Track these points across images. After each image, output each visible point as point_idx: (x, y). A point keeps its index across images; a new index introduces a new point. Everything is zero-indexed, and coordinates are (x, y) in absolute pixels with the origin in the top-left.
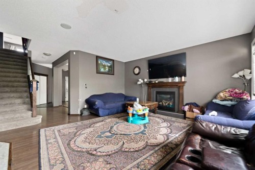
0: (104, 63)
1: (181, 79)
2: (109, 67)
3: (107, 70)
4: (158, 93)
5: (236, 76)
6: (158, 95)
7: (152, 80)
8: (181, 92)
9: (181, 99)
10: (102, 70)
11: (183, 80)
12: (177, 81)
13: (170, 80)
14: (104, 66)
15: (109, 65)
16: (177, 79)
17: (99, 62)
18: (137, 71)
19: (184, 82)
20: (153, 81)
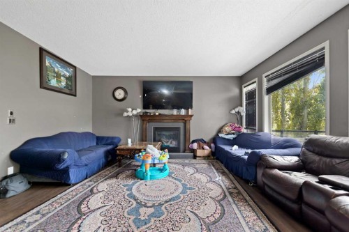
0: (58, 68)
1: (188, 112)
2: (67, 79)
3: (63, 84)
4: (156, 129)
5: (233, 112)
6: (157, 133)
7: (148, 111)
8: (187, 126)
9: (187, 135)
10: (53, 83)
11: (190, 114)
12: (183, 114)
13: (175, 112)
14: (58, 76)
15: (68, 74)
16: (183, 112)
17: (47, 64)
18: (120, 94)
19: (192, 116)
20: (151, 111)
